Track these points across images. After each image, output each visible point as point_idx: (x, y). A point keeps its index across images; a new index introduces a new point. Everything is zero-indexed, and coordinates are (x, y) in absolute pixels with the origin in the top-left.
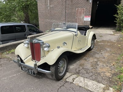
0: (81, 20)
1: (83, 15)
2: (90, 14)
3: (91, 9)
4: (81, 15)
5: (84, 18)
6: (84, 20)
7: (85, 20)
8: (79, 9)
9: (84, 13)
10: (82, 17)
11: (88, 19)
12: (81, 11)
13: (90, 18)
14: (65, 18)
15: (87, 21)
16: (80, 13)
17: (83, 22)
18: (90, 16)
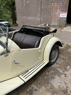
0: (57, 16)
1: (59, 11)
2: (67, 9)
3: (68, 4)
4: (57, 11)
5: (60, 14)
6: (59, 16)
7: (61, 16)
8: (55, 4)
9: (60, 9)
10: (58, 13)
11: (64, 15)
12: (57, 6)
13: (66, 14)
14: (40, 15)
15: (63, 17)
16: (56, 9)
17: (59, 19)
18: (67, 12)
